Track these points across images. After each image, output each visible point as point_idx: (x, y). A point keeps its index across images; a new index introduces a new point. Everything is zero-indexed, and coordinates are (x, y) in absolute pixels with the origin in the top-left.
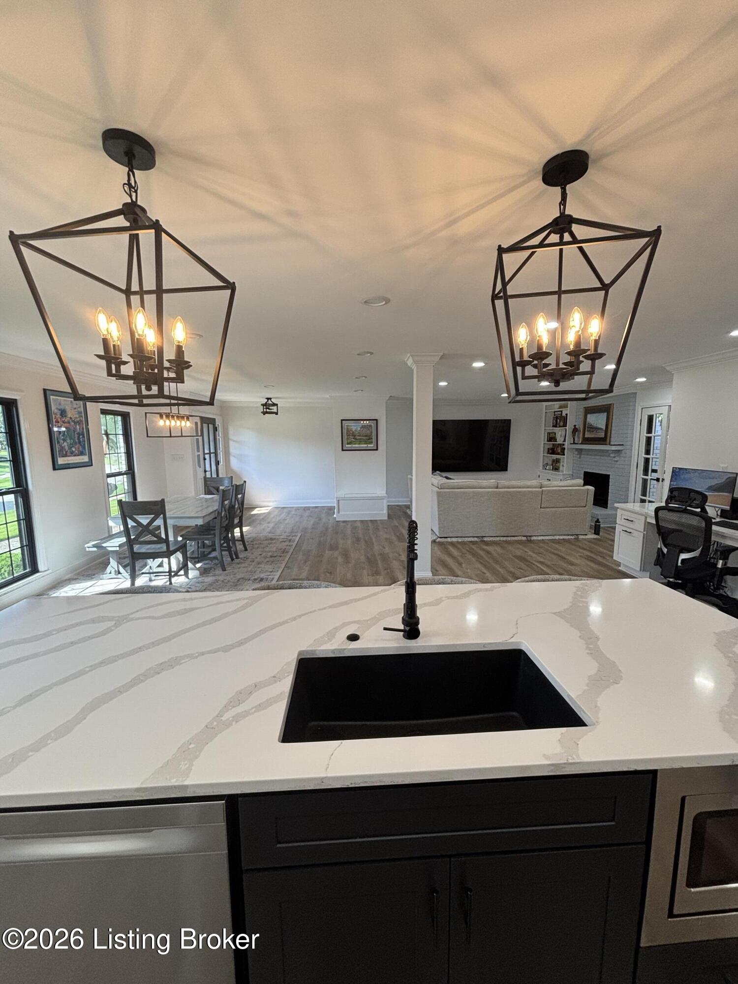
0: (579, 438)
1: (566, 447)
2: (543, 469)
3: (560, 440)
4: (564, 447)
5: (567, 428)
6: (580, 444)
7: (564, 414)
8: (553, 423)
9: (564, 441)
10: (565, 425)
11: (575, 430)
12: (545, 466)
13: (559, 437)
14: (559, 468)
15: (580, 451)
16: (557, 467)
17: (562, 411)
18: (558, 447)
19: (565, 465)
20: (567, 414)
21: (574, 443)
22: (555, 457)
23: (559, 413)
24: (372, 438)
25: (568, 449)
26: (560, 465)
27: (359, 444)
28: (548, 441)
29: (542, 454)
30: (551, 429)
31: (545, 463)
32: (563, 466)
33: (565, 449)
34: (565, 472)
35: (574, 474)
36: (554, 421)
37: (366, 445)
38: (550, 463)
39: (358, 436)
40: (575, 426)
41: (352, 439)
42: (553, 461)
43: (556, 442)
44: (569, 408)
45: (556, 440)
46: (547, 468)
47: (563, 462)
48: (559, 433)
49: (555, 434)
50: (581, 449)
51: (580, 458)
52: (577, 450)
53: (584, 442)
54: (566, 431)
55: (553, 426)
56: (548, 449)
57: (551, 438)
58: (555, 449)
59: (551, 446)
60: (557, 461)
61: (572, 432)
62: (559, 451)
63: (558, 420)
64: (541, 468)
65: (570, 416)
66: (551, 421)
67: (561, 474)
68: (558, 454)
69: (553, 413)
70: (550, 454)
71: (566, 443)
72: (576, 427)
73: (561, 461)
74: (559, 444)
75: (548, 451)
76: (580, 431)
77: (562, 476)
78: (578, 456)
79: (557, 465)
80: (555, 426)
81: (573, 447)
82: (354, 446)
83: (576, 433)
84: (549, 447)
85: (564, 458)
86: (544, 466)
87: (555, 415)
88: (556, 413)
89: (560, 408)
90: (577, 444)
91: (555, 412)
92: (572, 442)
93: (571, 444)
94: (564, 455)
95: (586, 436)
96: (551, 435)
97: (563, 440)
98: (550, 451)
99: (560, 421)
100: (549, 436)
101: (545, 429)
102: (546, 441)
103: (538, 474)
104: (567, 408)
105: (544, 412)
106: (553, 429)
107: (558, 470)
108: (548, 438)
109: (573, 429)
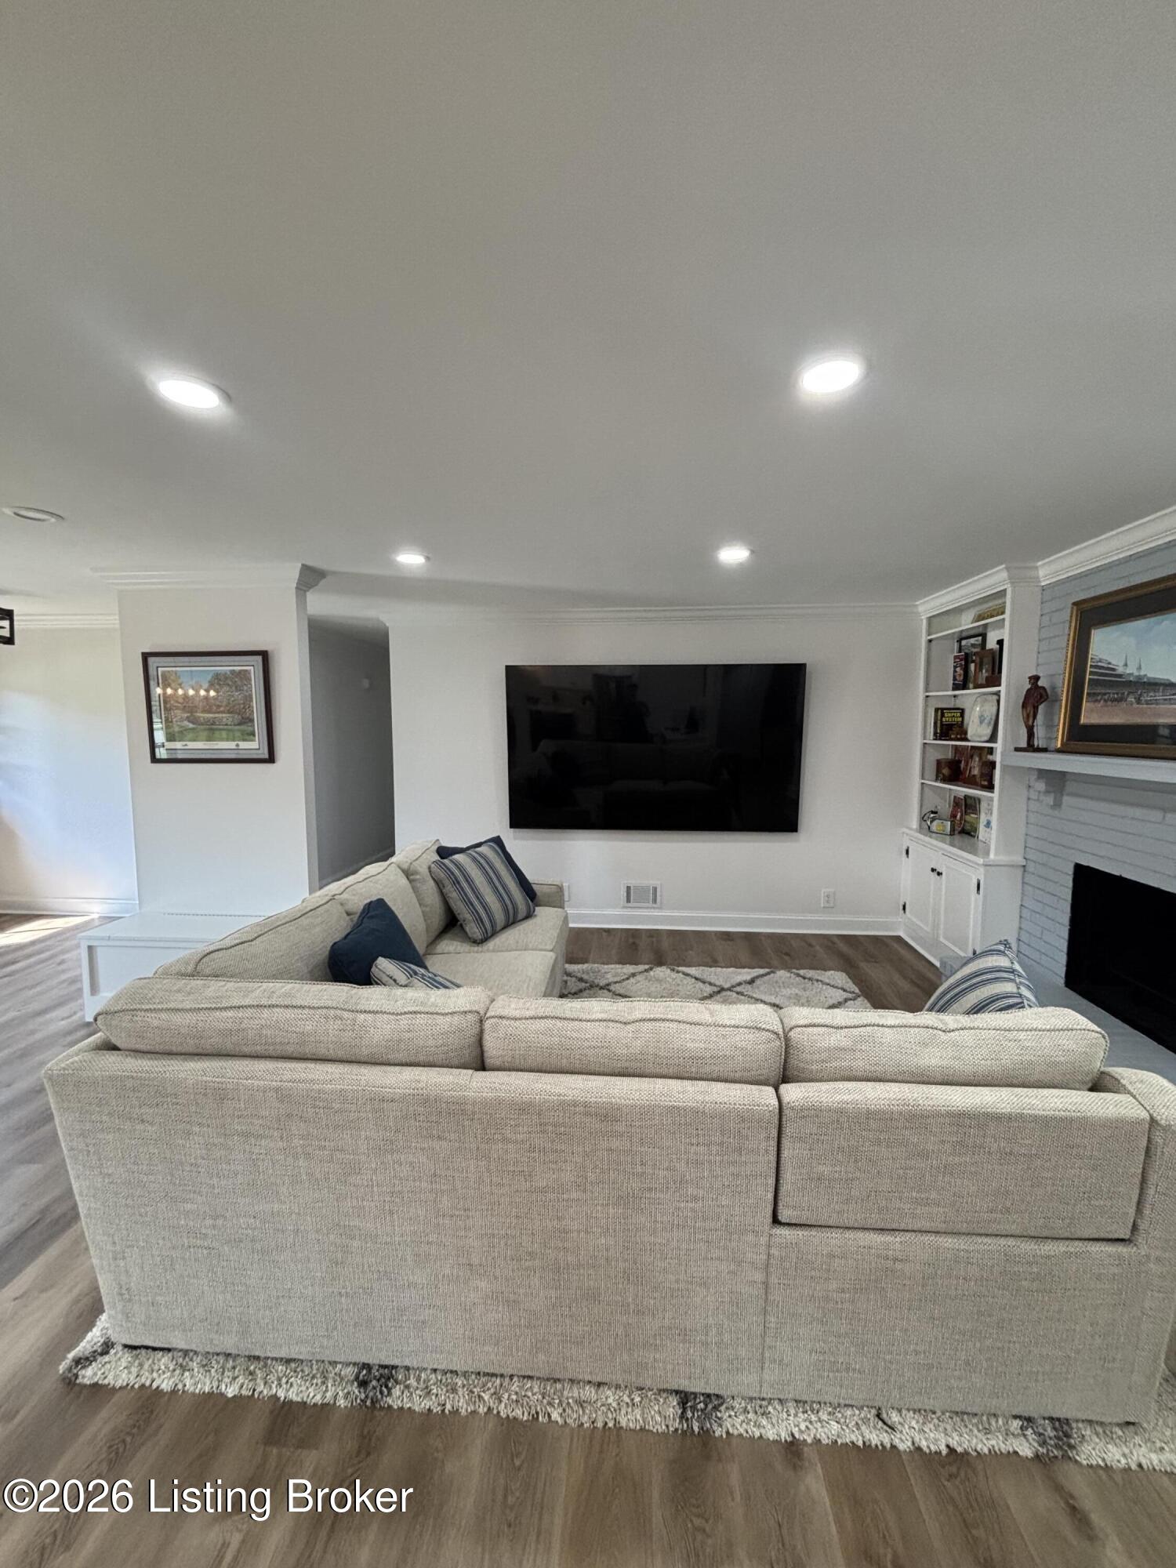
0: (1053, 727)
1: (998, 758)
2: (920, 830)
3: (977, 732)
4: (990, 758)
5: (1002, 689)
6: (1059, 751)
7: (991, 644)
8: (955, 679)
9: (993, 738)
10: (994, 680)
11: (1035, 696)
12: (929, 817)
13: (977, 720)
14: (975, 830)
15: (1056, 781)
16: (968, 827)
17: (983, 633)
18: (972, 757)
19: (994, 824)
20: (1000, 643)
21: (1031, 748)
22: (962, 791)
23: (972, 641)
24: (252, 721)
25: (1004, 768)
26: (978, 819)
27: (209, 739)
28: (936, 737)
29: (916, 782)
30: (945, 694)
31: (925, 811)
32: (988, 824)
33: (993, 764)
34: (992, 856)
35: (1031, 868)
36: (958, 669)
37: (232, 745)
38: (945, 808)
39: (204, 711)
40: (1035, 679)
41: (186, 723)
42: (957, 803)
43: (966, 740)
44: (1007, 616)
45: (966, 733)
46: (935, 826)
47: (990, 811)
48: (976, 706)
49: (962, 711)
50: (1063, 774)
51: (1057, 805)
52: (1042, 774)
53: (1073, 745)
54: (998, 702)
55: (956, 687)
56: (939, 762)
57: (949, 726)
58: (962, 765)
59: (950, 755)
60: (969, 806)
61: (1024, 706)
62: (976, 772)
63: (972, 666)
64: (914, 824)
65: (1011, 646)
66: (948, 668)
67: (981, 861)
68: (971, 782)
69: (956, 646)
70: (945, 780)
71: (998, 746)
72: (1040, 683)
73: (984, 805)
74: (973, 747)
75: (938, 771)
76: (1058, 700)
77: (982, 870)
78: (1050, 800)
79: (968, 818)
80: (962, 684)
81: (1027, 765)
82: (192, 745)
83: (1041, 708)
84: (940, 757)
85: (991, 799)
86: (923, 819)
87: (960, 651)
88: (964, 643)
90: (1045, 750)
91: (961, 639)
92: (1024, 744)
93: (1017, 749)
94: (990, 787)
95: (1085, 719)
96: (948, 718)
97: (988, 731)
98: (946, 771)
99: (980, 667)
100: (941, 720)
101: (927, 696)
102: (932, 738)
103: (906, 843)
104: (1001, 617)
105: (924, 639)
106: (955, 696)
107: (972, 836)
108: (939, 725)
109: (1028, 691)
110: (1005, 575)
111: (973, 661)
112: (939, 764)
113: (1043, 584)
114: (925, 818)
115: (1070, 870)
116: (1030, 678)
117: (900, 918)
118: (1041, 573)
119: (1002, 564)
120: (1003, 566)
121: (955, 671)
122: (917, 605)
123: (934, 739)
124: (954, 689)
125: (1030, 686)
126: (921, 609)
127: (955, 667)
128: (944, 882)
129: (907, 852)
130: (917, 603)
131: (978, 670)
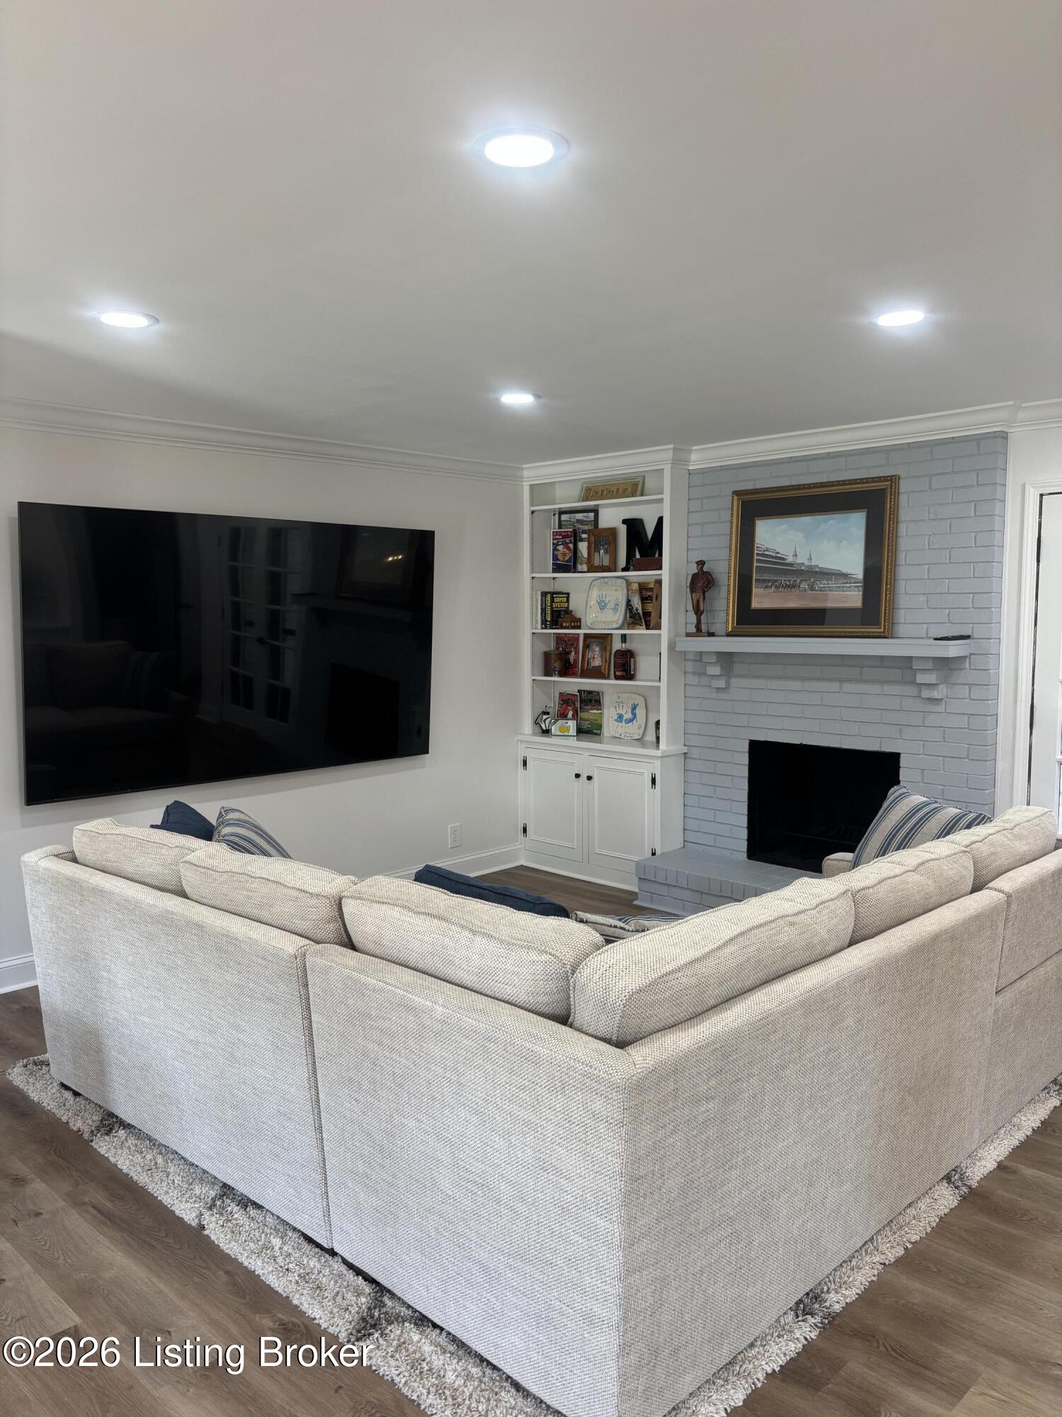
1: (643, 646)
2: (534, 734)
3: (598, 619)
6: (728, 635)
8: (554, 560)
11: (702, 581)
12: (544, 720)
13: (595, 606)
14: (600, 727)
17: (595, 511)
21: (700, 632)
23: (582, 516)
25: (657, 654)
26: (602, 714)
28: (544, 624)
29: (526, 679)
30: (548, 576)
31: (538, 712)
33: (632, 653)
35: (695, 753)
36: (560, 547)
38: (562, 707)
40: (701, 564)
43: (579, 626)
45: (580, 619)
46: (552, 728)
47: (628, 704)
48: (593, 591)
49: (572, 596)
50: (736, 654)
53: (746, 629)
55: (559, 568)
56: (549, 653)
57: (556, 612)
60: (586, 700)
61: (693, 591)
63: (582, 545)
64: (527, 726)
65: (671, 530)
66: (548, 546)
69: (556, 521)
72: (706, 568)
75: (549, 662)
76: (725, 585)
77: (658, 763)
78: (721, 683)
79: (591, 715)
80: (562, 566)
83: (708, 593)
84: (550, 647)
85: (630, 688)
86: (536, 722)
87: (559, 528)
88: (564, 517)
89: (586, 499)
90: (715, 634)
91: (561, 512)
92: (692, 630)
93: (688, 635)
94: (630, 677)
95: (755, 604)
96: (559, 603)
97: (615, 618)
99: (598, 549)
100: (551, 606)
101: (533, 578)
102: (539, 627)
103: (522, 752)
104: (659, 497)
105: (527, 510)
106: (554, 578)
107: (596, 734)
108: (549, 612)
109: (695, 576)
110: (670, 455)
111: (582, 540)
112: (547, 655)
113: (690, 468)
114: (539, 721)
115: (745, 747)
116: (697, 563)
117: (521, 842)
118: (694, 457)
119: (670, 443)
120: (672, 446)
121: (555, 549)
122: (523, 468)
123: (542, 628)
124: (554, 571)
125: (696, 571)
126: (526, 473)
127: (555, 545)
128: (596, 787)
129: (525, 763)
130: (524, 466)
131: (593, 551)
